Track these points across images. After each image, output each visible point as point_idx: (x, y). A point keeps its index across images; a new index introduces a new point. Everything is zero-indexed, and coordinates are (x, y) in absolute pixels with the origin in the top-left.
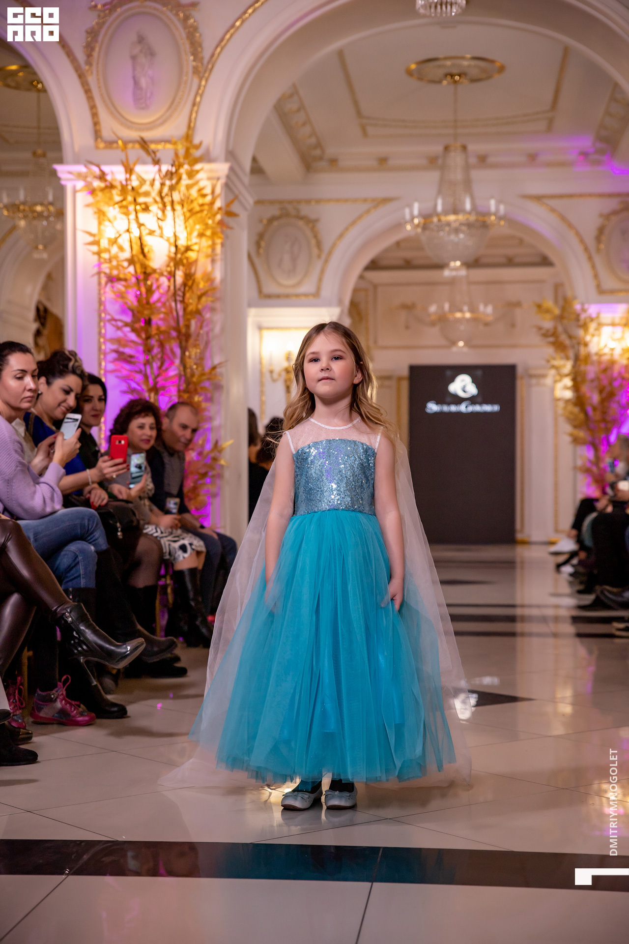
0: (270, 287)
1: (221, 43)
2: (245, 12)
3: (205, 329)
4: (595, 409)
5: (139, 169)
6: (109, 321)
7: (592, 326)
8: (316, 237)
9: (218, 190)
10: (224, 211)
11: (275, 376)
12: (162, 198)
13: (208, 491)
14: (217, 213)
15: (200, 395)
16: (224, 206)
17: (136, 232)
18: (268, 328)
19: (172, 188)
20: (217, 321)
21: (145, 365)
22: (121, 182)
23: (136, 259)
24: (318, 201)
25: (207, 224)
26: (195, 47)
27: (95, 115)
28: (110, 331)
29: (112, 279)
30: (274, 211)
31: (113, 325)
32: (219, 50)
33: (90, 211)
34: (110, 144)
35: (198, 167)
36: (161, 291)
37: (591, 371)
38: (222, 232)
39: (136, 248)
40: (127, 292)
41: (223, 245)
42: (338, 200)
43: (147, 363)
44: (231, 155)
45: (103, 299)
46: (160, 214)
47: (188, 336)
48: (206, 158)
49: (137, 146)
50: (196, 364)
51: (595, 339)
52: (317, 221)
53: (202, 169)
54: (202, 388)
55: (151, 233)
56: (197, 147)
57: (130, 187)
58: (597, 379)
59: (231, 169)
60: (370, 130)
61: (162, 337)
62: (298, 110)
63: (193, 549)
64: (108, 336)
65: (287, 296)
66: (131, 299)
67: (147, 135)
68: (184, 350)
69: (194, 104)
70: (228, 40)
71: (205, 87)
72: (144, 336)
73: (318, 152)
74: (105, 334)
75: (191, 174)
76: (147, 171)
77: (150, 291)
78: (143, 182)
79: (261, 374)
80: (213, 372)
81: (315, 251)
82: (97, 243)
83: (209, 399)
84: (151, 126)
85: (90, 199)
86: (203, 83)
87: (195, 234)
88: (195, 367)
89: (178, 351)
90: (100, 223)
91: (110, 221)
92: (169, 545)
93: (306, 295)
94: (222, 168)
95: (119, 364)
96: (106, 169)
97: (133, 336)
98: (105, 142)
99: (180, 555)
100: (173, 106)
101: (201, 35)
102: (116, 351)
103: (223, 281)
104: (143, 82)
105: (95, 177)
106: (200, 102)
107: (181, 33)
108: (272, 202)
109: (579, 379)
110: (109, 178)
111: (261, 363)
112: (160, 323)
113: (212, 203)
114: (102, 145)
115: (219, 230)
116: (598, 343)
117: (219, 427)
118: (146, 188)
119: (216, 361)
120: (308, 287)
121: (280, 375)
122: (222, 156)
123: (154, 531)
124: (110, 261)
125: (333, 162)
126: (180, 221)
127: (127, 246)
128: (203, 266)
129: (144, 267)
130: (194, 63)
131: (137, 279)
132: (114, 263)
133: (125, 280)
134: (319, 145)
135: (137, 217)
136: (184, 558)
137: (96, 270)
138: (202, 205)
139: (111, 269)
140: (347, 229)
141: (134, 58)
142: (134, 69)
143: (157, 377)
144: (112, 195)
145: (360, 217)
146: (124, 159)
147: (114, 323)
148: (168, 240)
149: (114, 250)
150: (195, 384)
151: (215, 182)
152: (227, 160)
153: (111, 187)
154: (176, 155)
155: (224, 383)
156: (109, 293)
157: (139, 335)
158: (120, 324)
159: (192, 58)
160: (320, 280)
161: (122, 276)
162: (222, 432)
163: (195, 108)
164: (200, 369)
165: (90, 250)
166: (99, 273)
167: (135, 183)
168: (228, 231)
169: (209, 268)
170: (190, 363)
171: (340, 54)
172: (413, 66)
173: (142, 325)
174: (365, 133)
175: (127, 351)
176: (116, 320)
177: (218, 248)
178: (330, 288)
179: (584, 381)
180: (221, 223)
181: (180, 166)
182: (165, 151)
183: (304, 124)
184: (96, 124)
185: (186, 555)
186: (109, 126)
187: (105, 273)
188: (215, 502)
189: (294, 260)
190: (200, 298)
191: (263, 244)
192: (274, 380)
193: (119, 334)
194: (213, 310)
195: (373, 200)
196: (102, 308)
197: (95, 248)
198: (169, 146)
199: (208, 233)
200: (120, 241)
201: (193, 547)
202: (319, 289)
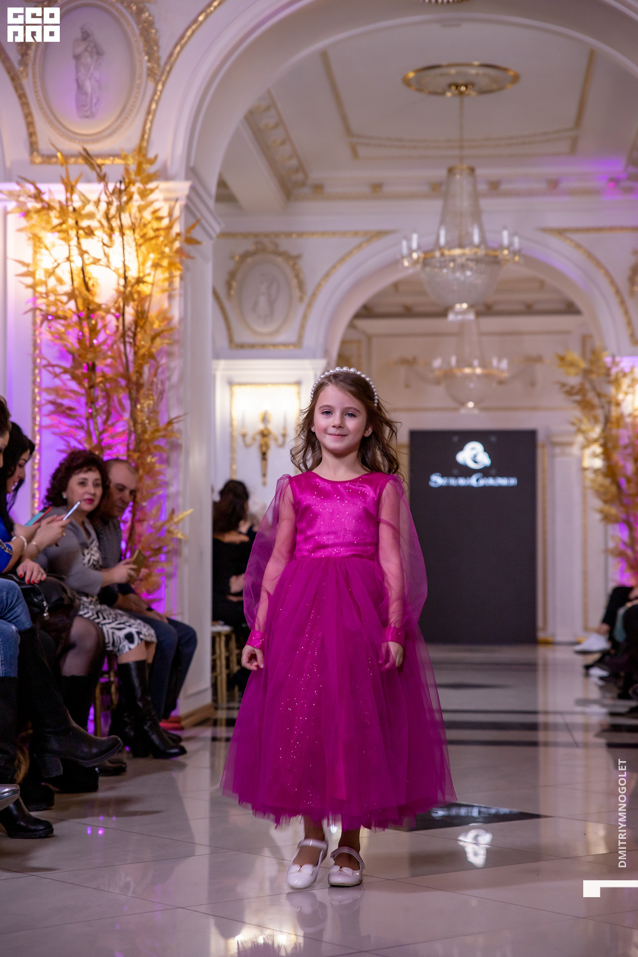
0: (243, 336)
1: (181, 41)
2: (210, 5)
3: (160, 377)
4: (629, 481)
5: (81, 187)
6: (45, 366)
7: (625, 382)
8: (297, 276)
9: (177, 212)
10: (183, 238)
11: (249, 440)
12: (108, 220)
13: (162, 570)
14: (175, 240)
15: (153, 456)
16: (183, 231)
17: (77, 263)
18: (240, 384)
19: (120, 209)
20: (174, 367)
21: (87, 419)
22: (60, 202)
23: (77, 292)
24: (300, 234)
25: (163, 253)
26: (151, 45)
27: (30, 124)
28: (46, 379)
29: (49, 317)
30: (248, 245)
31: (50, 372)
32: (178, 48)
33: (23, 236)
34: (48, 158)
35: (151, 185)
36: (108, 332)
37: (624, 436)
38: (182, 262)
39: (78, 281)
40: (67, 333)
41: (182, 278)
42: (323, 233)
43: (90, 417)
44: (192, 173)
45: (38, 341)
46: (106, 240)
47: (139, 386)
48: (163, 175)
49: (81, 161)
50: (148, 418)
51: (629, 398)
52: (298, 257)
53: (157, 188)
54: (155, 447)
55: (96, 261)
56: (152, 162)
57: (71, 209)
58: (631, 445)
59: (193, 188)
60: (362, 151)
61: (108, 385)
62: (276, 126)
63: (142, 639)
64: (44, 385)
65: (263, 346)
66: (72, 341)
67: (92, 148)
68: (135, 401)
69: (148, 112)
70: (189, 38)
71: (161, 92)
72: (86, 385)
73: (300, 176)
74: (40, 383)
75: (143, 194)
76: (92, 190)
77: (94, 331)
78: (86, 201)
79: (232, 437)
80: (170, 428)
81: (297, 293)
82: (32, 274)
83: (165, 461)
84: (97, 138)
85: (23, 222)
86: (160, 87)
87: (149, 264)
88: (147, 422)
89: (127, 403)
90: (35, 252)
91: (47, 248)
92: (113, 633)
93: (285, 345)
94: (182, 187)
95: (56, 419)
96: (43, 187)
97: (73, 385)
98: (43, 156)
99: (126, 646)
100: (124, 114)
101: (157, 31)
102: (53, 403)
103: (182, 320)
104: (88, 86)
105: (30, 196)
106: (155, 110)
107: (134, 29)
108: (245, 235)
109: (610, 445)
110: (46, 197)
111: (231, 425)
112: (106, 369)
113: (169, 228)
114: (38, 160)
115: (177, 260)
116: (633, 402)
117: (177, 494)
118: (90, 208)
119: (174, 414)
120: (288, 335)
121: (254, 439)
122: (183, 174)
123: (95, 616)
124: (47, 294)
125: (318, 188)
126: (131, 249)
127: (67, 278)
128: (158, 303)
129: (87, 303)
130: (149, 64)
131: (79, 317)
132: (52, 298)
133: (65, 318)
134: (300, 168)
135: (79, 243)
136: (130, 649)
137: (30, 306)
138: (157, 230)
139: (48, 305)
140: (334, 267)
141: (77, 57)
142: (77, 71)
143: (101, 434)
144: (49, 217)
145: (350, 253)
146: (64, 175)
147: (50, 369)
148: (116, 271)
149: (52, 282)
150: (148, 442)
151: (173, 203)
152: (187, 178)
153: (49, 207)
154: (127, 170)
155: (182, 441)
156: (45, 334)
157: (80, 384)
158: (58, 370)
159: (146, 58)
160: (302, 327)
161: (60, 313)
162: (180, 500)
163: (150, 117)
164: (153, 424)
165: (22, 283)
166: (35, 309)
167: (77, 204)
168: (189, 262)
169: (166, 305)
170: (142, 417)
171: (324, 55)
172: (411, 75)
173: (84, 371)
174: (355, 154)
175: (66, 402)
176: (53, 366)
177: (177, 281)
178: (313, 337)
179: (615, 447)
180: (180, 251)
181: (132, 182)
182: (114, 167)
183: (283, 143)
184: (31, 134)
185: (132, 646)
186: (47, 136)
187: (41, 310)
188: (170, 583)
189: (271, 303)
190: (153, 339)
191: (234, 284)
192: (247, 446)
193: (57, 382)
194: (169, 354)
195: (366, 233)
196: (37, 352)
197: (29, 281)
198: (118, 161)
199: (165, 263)
200: (58, 271)
201: (141, 636)
202: (300, 337)
